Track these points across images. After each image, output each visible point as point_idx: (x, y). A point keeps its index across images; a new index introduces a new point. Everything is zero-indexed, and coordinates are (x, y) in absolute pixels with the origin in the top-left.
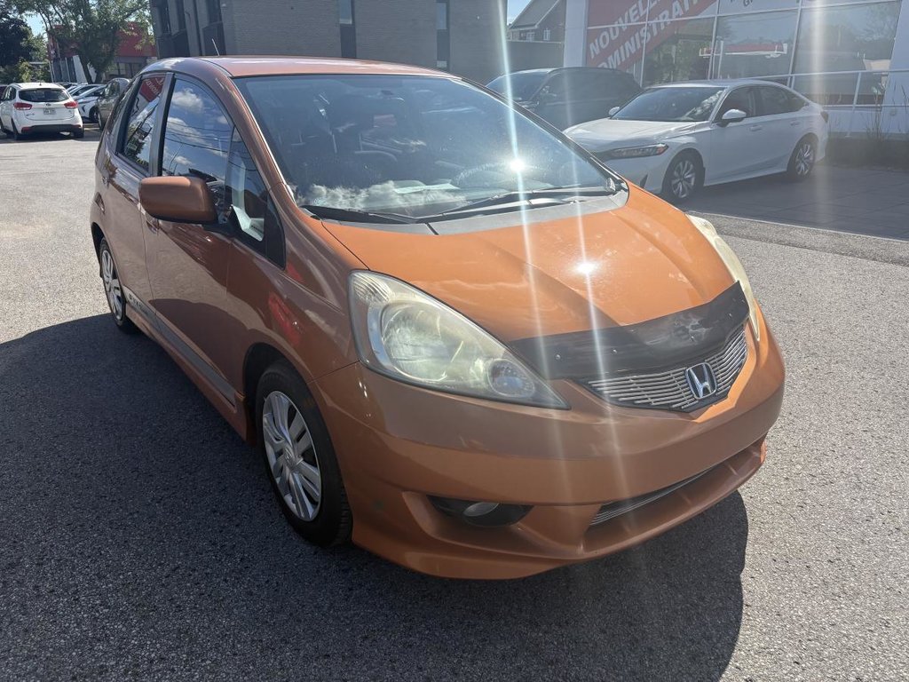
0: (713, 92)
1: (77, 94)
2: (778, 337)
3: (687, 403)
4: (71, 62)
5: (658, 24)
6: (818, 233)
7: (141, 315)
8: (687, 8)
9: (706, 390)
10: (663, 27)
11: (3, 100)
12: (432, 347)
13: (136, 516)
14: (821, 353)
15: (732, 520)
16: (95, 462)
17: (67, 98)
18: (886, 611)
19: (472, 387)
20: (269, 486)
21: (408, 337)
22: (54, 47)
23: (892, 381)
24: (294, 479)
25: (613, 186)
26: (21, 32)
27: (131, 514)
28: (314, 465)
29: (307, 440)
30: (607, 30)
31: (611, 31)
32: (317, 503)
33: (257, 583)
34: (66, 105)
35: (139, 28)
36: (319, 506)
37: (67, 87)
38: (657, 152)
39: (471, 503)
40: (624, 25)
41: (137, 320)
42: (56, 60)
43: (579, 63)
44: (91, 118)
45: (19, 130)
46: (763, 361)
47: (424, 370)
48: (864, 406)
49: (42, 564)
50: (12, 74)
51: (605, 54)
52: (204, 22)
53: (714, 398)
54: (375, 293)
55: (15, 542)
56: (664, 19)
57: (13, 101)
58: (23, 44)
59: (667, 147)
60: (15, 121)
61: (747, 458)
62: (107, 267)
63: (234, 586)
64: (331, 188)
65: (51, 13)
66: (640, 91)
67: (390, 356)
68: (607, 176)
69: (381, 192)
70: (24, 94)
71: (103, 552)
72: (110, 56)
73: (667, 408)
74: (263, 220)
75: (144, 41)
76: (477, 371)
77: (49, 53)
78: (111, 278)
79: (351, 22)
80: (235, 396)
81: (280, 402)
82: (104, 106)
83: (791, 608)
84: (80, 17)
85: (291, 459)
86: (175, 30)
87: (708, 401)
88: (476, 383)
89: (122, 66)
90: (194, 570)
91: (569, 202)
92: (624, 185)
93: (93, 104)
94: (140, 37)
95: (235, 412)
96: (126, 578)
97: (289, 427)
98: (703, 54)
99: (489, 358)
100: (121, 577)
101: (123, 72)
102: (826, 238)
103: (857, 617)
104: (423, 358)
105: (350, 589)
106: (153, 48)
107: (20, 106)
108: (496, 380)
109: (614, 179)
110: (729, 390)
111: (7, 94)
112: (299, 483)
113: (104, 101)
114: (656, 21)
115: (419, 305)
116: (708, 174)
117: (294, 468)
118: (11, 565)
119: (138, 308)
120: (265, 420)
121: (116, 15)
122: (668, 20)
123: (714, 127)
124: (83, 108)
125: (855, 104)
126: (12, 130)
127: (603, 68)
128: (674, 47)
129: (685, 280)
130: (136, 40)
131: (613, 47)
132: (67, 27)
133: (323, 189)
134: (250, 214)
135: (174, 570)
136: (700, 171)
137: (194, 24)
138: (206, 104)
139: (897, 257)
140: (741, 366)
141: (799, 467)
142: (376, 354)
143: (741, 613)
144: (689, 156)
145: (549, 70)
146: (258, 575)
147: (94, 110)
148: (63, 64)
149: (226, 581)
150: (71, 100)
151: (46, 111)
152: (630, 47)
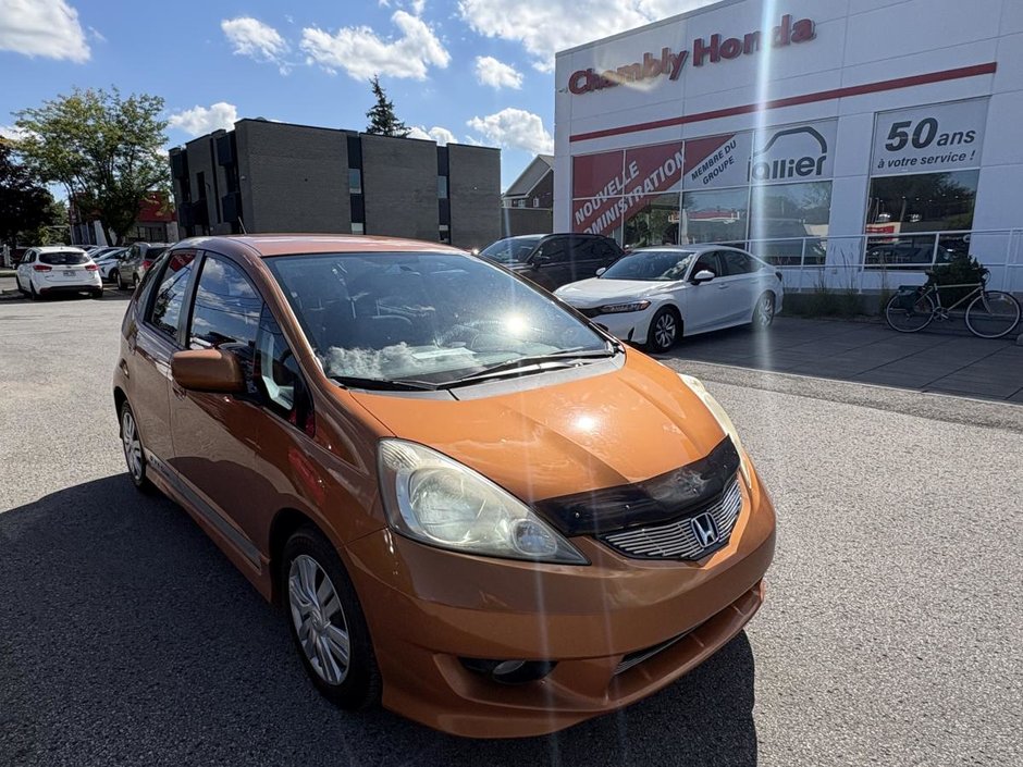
0: (686, 255)
1: (97, 256)
2: (763, 477)
3: (694, 551)
4: (92, 227)
5: (633, 197)
6: (784, 377)
7: (163, 478)
8: (657, 185)
9: (710, 539)
10: (637, 200)
11: (23, 263)
12: (460, 511)
13: (156, 688)
14: (799, 488)
15: (739, 657)
16: (113, 632)
17: (87, 261)
18: (885, 738)
19: (499, 548)
20: (295, 649)
21: (434, 501)
22: (75, 213)
23: (862, 513)
24: (322, 643)
25: (611, 349)
26: (43, 198)
27: (151, 686)
28: (341, 627)
29: (336, 605)
30: (590, 201)
31: (593, 202)
32: (345, 667)
33: (284, 755)
34: (87, 267)
35: (162, 196)
36: (347, 669)
37: (86, 250)
38: (641, 308)
39: (500, 662)
40: (605, 198)
41: (157, 480)
42: (76, 225)
43: (568, 230)
44: (110, 279)
45: (38, 290)
46: (757, 506)
47: (453, 534)
48: (842, 538)
49: (56, 748)
50: (32, 238)
51: (589, 221)
52: (223, 193)
53: (717, 546)
54: (402, 460)
55: (26, 726)
56: (638, 193)
57: (32, 264)
58: (45, 210)
59: (650, 303)
60: (34, 282)
61: (749, 598)
62: (129, 428)
63: (260, 760)
64: (348, 349)
65: (75, 183)
66: (622, 254)
67: (419, 522)
68: (605, 339)
69: (395, 354)
70: (44, 258)
71: (121, 731)
72: (132, 222)
73: (678, 558)
74: (292, 388)
75: (165, 208)
76: (501, 533)
77: (70, 219)
78: (131, 440)
79: (360, 192)
80: (260, 558)
81: (308, 565)
82: (123, 267)
83: (801, 742)
84: (104, 187)
85: (318, 623)
86: (195, 198)
87: (711, 550)
88: (502, 544)
89: (142, 230)
90: (218, 745)
91: (574, 365)
92: (620, 347)
93: (114, 265)
94: (161, 205)
95: (260, 574)
96: (147, 759)
97: (317, 591)
98: (672, 220)
99: (513, 519)
100: (142, 757)
101: (142, 236)
102: (791, 382)
103: (860, 747)
104: (450, 522)
105: (380, 755)
106: (173, 215)
107: (39, 268)
108: (520, 539)
109: (612, 342)
110: (729, 538)
111: (27, 257)
112: (326, 646)
113: (124, 263)
114: (631, 194)
115: (444, 469)
116: (686, 326)
117: (321, 632)
118: (22, 752)
119: (159, 470)
120: (291, 583)
121: (139, 185)
122: (642, 194)
123: (689, 285)
124: (103, 270)
125: (802, 265)
126: (30, 290)
127: (588, 234)
128: (648, 216)
129: (679, 431)
130: (158, 208)
131: (596, 215)
132: (89, 195)
133: (342, 351)
134: (278, 382)
135: (197, 746)
136: (679, 324)
137: (214, 195)
138: (227, 271)
139: (851, 398)
140: (738, 513)
141: (793, 600)
142: (406, 521)
143: (756, 752)
144: (669, 310)
145: (542, 236)
146: (285, 746)
147: (114, 271)
148: (84, 228)
149: (252, 755)
150: (91, 262)
151: (66, 273)
152: (611, 215)
